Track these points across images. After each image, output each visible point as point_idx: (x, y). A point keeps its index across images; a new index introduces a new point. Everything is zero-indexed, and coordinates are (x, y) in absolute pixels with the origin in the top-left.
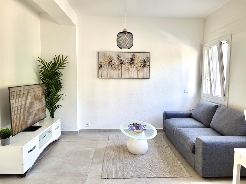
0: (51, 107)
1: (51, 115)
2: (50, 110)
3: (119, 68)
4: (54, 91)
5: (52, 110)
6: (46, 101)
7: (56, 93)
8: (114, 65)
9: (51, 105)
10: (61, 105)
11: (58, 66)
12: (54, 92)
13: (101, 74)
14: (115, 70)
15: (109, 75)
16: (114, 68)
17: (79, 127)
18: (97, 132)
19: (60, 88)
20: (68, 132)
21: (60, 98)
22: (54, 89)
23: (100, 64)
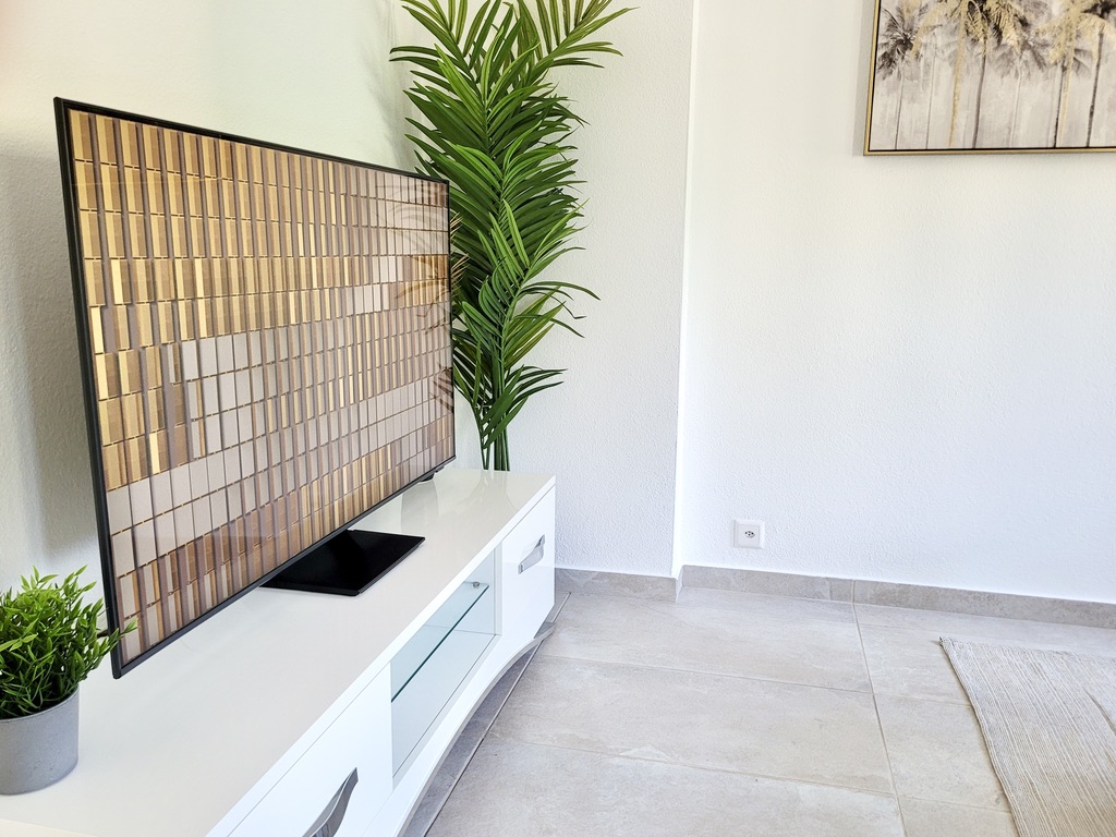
0: (486, 385)
1: (489, 442)
2: (480, 402)
3: (1072, 54)
4: (516, 255)
5: (492, 402)
6: (453, 332)
7: (526, 271)
8: (1024, 23)
9: (488, 365)
10: (556, 372)
11: (545, 54)
12: (511, 265)
13: (892, 112)
14: (1037, 73)
15: (965, 121)
16: (1027, 54)
17: (686, 549)
18: (819, 595)
19: (562, 230)
20: (602, 575)
21: (549, 316)
22: (517, 235)
23: (893, 25)
